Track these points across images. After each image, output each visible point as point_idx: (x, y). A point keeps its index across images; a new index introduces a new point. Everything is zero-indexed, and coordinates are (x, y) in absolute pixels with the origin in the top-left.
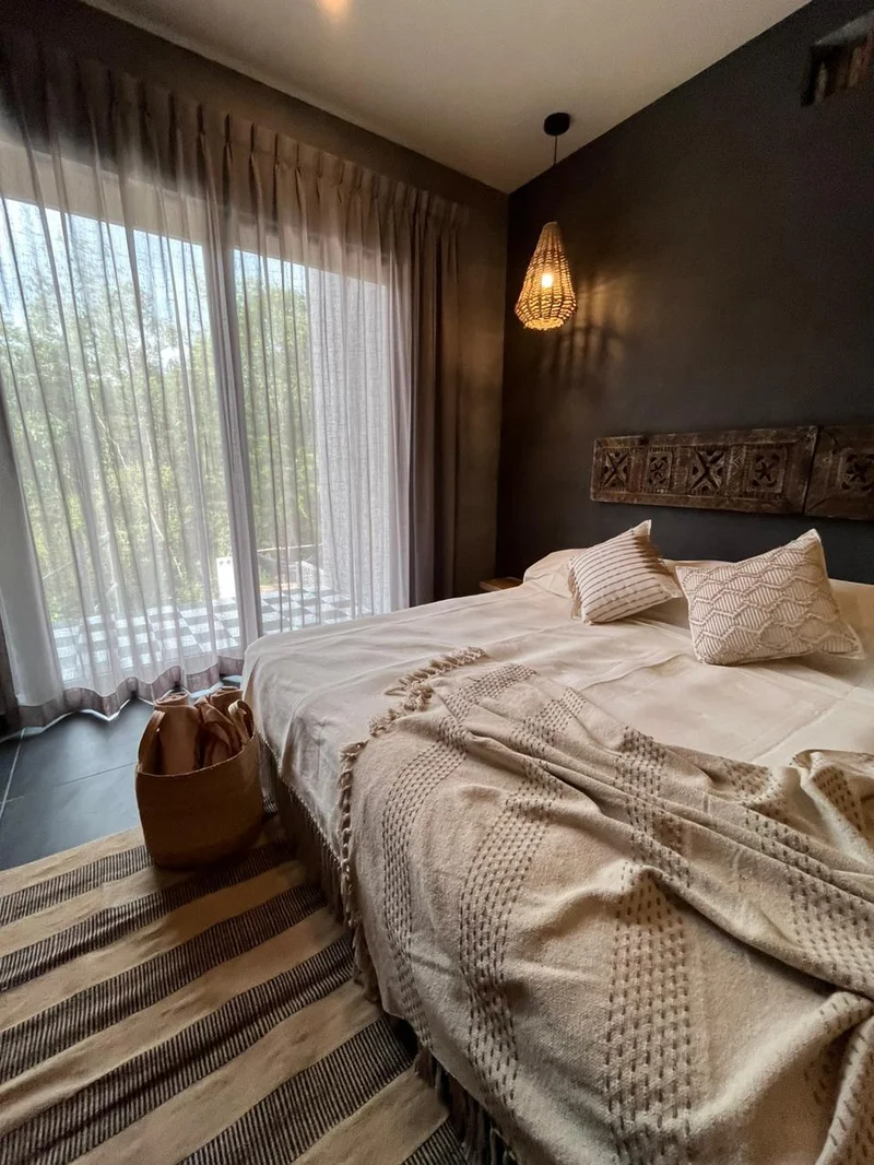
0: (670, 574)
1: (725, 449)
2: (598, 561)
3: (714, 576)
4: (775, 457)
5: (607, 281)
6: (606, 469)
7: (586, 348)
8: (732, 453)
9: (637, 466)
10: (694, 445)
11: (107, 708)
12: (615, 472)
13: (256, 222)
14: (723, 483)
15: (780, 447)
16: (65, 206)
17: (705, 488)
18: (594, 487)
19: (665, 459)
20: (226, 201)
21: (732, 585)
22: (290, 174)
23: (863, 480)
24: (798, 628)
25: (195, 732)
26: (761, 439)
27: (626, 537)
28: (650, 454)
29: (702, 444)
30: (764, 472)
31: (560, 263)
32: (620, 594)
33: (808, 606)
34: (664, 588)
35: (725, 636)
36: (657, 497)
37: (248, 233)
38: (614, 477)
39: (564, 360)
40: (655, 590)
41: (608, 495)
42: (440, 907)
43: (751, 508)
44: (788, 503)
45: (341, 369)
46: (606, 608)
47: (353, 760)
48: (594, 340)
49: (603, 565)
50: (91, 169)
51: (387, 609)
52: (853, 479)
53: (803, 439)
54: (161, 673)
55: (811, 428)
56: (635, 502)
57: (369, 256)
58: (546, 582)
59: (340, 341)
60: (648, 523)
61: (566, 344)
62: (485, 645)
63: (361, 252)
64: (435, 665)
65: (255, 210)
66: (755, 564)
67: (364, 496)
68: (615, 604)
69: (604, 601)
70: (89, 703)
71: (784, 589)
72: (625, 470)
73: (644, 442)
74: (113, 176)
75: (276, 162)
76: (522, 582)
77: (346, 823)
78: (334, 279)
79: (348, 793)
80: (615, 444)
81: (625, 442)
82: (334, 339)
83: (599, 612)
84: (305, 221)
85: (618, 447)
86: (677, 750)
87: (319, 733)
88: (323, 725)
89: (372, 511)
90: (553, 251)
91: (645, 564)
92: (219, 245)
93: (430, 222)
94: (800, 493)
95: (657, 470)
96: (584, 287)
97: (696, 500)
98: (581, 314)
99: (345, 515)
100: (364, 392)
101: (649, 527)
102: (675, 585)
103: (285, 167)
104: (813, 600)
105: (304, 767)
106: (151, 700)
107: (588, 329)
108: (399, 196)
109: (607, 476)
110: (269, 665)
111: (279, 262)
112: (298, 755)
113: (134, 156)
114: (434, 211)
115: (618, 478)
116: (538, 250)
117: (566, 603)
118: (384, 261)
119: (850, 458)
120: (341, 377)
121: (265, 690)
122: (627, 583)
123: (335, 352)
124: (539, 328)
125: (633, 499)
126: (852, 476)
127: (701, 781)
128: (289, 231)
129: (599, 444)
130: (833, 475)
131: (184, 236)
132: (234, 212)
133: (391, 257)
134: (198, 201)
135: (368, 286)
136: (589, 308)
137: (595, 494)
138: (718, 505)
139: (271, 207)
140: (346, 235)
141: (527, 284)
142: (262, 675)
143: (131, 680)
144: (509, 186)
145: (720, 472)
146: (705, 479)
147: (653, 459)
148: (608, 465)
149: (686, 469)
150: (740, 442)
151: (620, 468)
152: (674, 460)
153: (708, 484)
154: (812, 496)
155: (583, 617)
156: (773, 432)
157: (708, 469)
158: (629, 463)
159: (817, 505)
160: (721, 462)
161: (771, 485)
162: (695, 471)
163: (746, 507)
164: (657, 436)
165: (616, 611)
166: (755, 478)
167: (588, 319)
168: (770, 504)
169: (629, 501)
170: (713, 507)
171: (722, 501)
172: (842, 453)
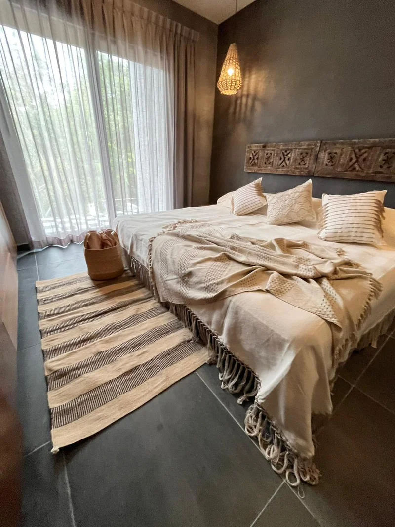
0: (265, 197)
1: (291, 150)
2: (241, 192)
4: (307, 153)
6: (251, 158)
7: (246, 104)
8: (293, 151)
9: (261, 157)
10: (281, 148)
11: (63, 244)
12: (254, 159)
13: (106, 38)
14: (290, 163)
15: (308, 149)
16: (28, 30)
17: (283, 166)
18: (246, 165)
19: (271, 154)
20: (93, 28)
21: (281, 199)
22: (120, 14)
23: (332, 162)
24: (297, 212)
25: (100, 243)
26: (303, 146)
27: (252, 184)
28: (266, 152)
29: (284, 148)
30: (302, 160)
31: (236, 64)
32: (247, 204)
33: (302, 205)
34: (261, 201)
35: (276, 215)
36: (267, 170)
37: (103, 44)
39: (238, 109)
40: (258, 202)
41: (250, 169)
42: (174, 265)
43: (298, 173)
44: (309, 172)
46: (242, 209)
47: (152, 241)
48: (250, 101)
49: (243, 194)
50: (36, 12)
51: (165, 210)
53: (316, 146)
54: (81, 233)
55: (319, 141)
56: (260, 172)
57: (155, 55)
58: (224, 203)
59: (144, 98)
61: (239, 102)
62: (197, 219)
63: (152, 54)
64: (179, 222)
65: (105, 32)
67: (155, 167)
68: (245, 208)
69: (241, 207)
70: (56, 243)
71: (296, 199)
73: (264, 147)
74: (45, 15)
75: (113, 8)
76: (217, 203)
77: (150, 258)
78: (140, 66)
79: (150, 250)
80: (254, 147)
81: (258, 147)
82: (141, 96)
83: (239, 211)
84: (127, 37)
85: (255, 149)
86: (245, 238)
87: (141, 237)
88: (142, 235)
89: (158, 174)
90: (233, 58)
91: (257, 193)
92: (91, 48)
93: (182, 38)
94: (312, 168)
95: (268, 159)
96: (247, 75)
97: (280, 171)
98: (245, 88)
99: (148, 174)
101: (261, 180)
102: (265, 200)
103: (117, 10)
104: (304, 203)
105: (137, 248)
106: (78, 242)
107: (248, 96)
108: (168, 26)
109: (251, 161)
110: (123, 222)
111: (117, 58)
112: (135, 247)
113: (54, 7)
114: (184, 34)
115: (254, 162)
116: (227, 57)
117: (230, 210)
118: (162, 58)
119: (330, 154)
120: (145, 113)
121: (122, 230)
122: (249, 200)
123: (142, 102)
124: (227, 94)
126: (329, 161)
127: (249, 243)
128: (120, 42)
129: (249, 147)
130: (324, 160)
131: (77, 45)
132: (97, 33)
133: (165, 57)
134: (82, 28)
135: (155, 70)
136: (249, 86)
137: (246, 169)
139: (112, 30)
140: (145, 45)
141: (222, 73)
142: (120, 226)
143: (70, 236)
144: (218, 21)
145: (289, 159)
146: (284, 162)
147: (267, 154)
148: (251, 156)
149: (278, 158)
150: (296, 147)
151: (256, 158)
152: (274, 154)
153: (285, 164)
154: (316, 168)
155: (234, 212)
156: (307, 143)
157: (285, 158)
158: (259, 156)
159: (318, 172)
160: (289, 155)
161: (304, 164)
162: (281, 159)
163: (296, 173)
164: (269, 144)
165: (245, 211)
166: (300, 162)
167: (248, 91)
168: (304, 171)
169: (258, 172)
170: (286, 173)
171: (289, 171)
172: (327, 152)
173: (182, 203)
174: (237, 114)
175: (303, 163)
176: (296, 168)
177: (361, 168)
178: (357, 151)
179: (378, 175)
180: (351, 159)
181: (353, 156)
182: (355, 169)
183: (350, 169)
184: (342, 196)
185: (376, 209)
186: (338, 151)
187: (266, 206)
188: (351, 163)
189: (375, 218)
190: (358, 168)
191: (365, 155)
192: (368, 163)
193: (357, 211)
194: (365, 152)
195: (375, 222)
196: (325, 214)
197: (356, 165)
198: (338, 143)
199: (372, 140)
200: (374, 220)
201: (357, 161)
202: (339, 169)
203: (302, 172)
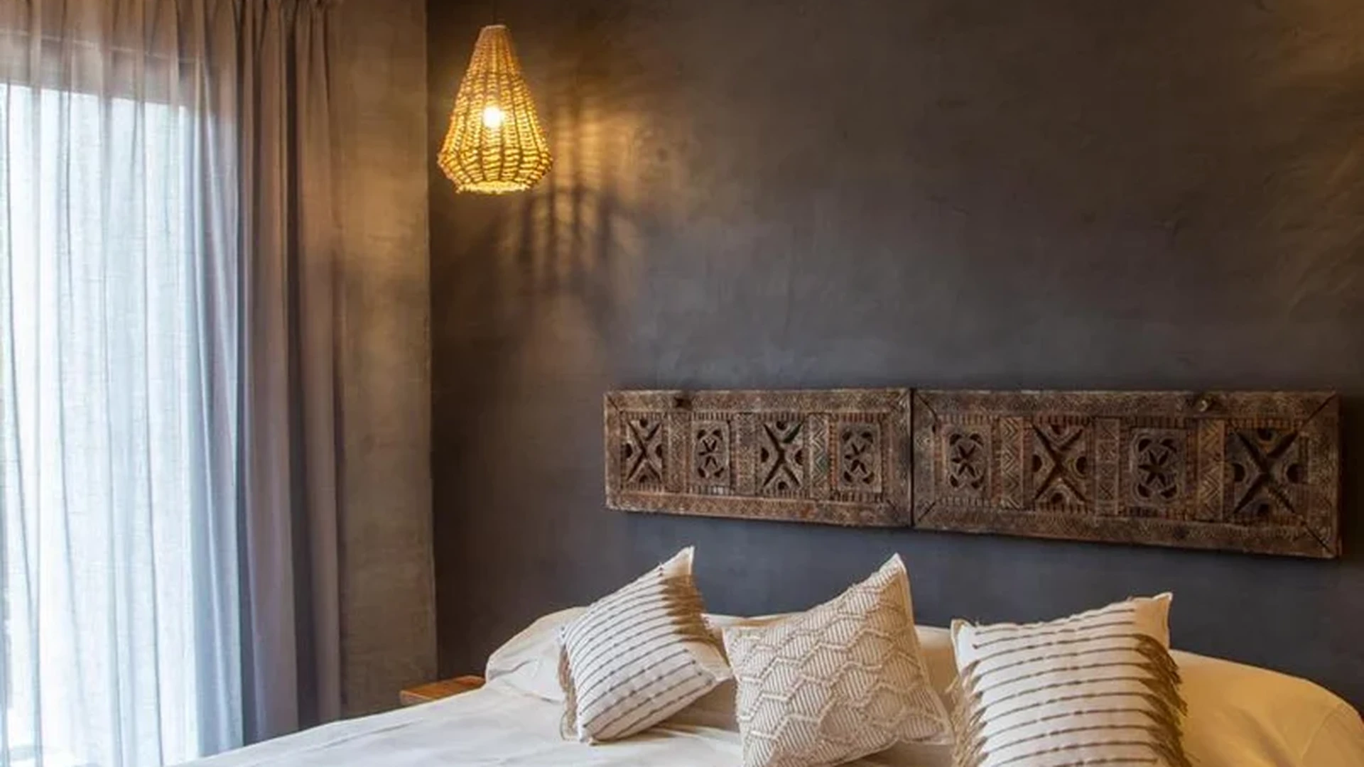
0: (715, 641)
1: (802, 420)
2: (601, 628)
3: (765, 640)
4: (867, 435)
5: (599, 119)
6: (628, 451)
7: (577, 225)
8: (811, 426)
9: (677, 445)
10: (756, 411)
12: (645, 455)
14: (806, 475)
15: (869, 418)
17: (783, 485)
18: (611, 483)
19: (717, 433)
21: (787, 650)
23: (973, 472)
24: (866, 708)
26: (847, 404)
27: (650, 581)
28: (695, 424)
29: (768, 411)
30: (857, 461)
31: (513, 95)
32: (637, 683)
33: (879, 672)
34: (702, 666)
35: (777, 733)
36: (713, 501)
38: (642, 465)
39: (541, 241)
40: (690, 671)
41: (635, 499)
43: (849, 519)
44: (893, 510)
45: (95, 276)
46: (617, 712)
48: (589, 215)
49: (609, 633)
52: (961, 470)
53: (896, 408)
55: (902, 391)
56: (682, 511)
57: (156, 65)
58: (522, 679)
60: (688, 553)
61: (541, 213)
63: (140, 60)
66: (821, 614)
67: (140, 522)
68: (629, 703)
69: (612, 699)
71: (850, 650)
72: (659, 451)
73: (682, 402)
76: (484, 683)
80: (640, 402)
81: (653, 400)
83: (605, 719)
85: (644, 410)
90: (498, 74)
91: (677, 627)
94: (903, 494)
95: (709, 453)
97: (772, 506)
100: (141, 316)
101: (691, 558)
102: (721, 659)
104: (886, 663)
107: (578, 193)
109: (630, 462)
115: (649, 466)
116: (473, 68)
117: (556, 715)
118: (185, 69)
119: (954, 439)
122: (646, 663)
124: (486, 191)
125: (676, 506)
126: (959, 466)
129: (613, 402)
130: (938, 465)
133: (199, 63)
135: (155, 112)
136: (576, 158)
137: (614, 497)
138: (804, 514)
141: (457, 124)
145: (799, 457)
146: (781, 469)
147: (701, 434)
148: (630, 441)
149: (751, 451)
150: (819, 409)
151: (652, 448)
152: (732, 435)
153: (786, 478)
154: (919, 497)
155: (581, 732)
156: (858, 395)
157: (782, 453)
158: (665, 439)
159: (927, 511)
160: (798, 441)
161: (867, 481)
162: (765, 455)
163: (842, 517)
164: (702, 394)
165: (635, 716)
166: (846, 468)
167: (577, 175)
168: (871, 509)
169: (672, 510)
170: (798, 517)
171: (809, 507)
172: (943, 432)
173: (293, 705)
174: (540, 259)
175: (857, 474)
176: (834, 495)
177: (1078, 495)
178: (1046, 430)
179: (1145, 523)
180: (1037, 463)
181: (1040, 450)
182: (1058, 498)
183: (1043, 499)
184: (1021, 630)
185: (1148, 676)
186: (984, 430)
187: (730, 686)
188: (1040, 478)
189: (1148, 714)
190: (1069, 497)
191: (1080, 447)
192: (1098, 477)
193: (1079, 690)
194: (1077, 437)
195: (1151, 730)
196: (973, 711)
197: (1059, 485)
198: (972, 399)
199: (1085, 395)
200: (1147, 722)
201: (1058, 470)
202: (1005, 500)
203: (864, 514)
